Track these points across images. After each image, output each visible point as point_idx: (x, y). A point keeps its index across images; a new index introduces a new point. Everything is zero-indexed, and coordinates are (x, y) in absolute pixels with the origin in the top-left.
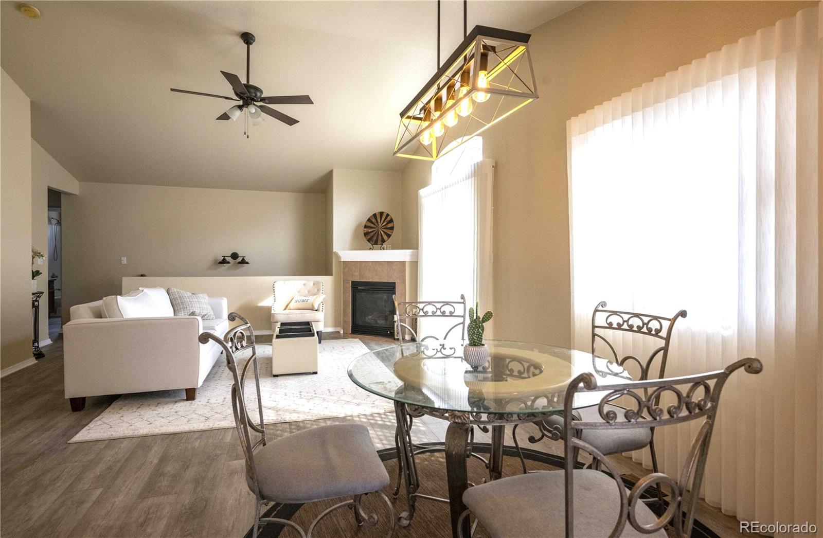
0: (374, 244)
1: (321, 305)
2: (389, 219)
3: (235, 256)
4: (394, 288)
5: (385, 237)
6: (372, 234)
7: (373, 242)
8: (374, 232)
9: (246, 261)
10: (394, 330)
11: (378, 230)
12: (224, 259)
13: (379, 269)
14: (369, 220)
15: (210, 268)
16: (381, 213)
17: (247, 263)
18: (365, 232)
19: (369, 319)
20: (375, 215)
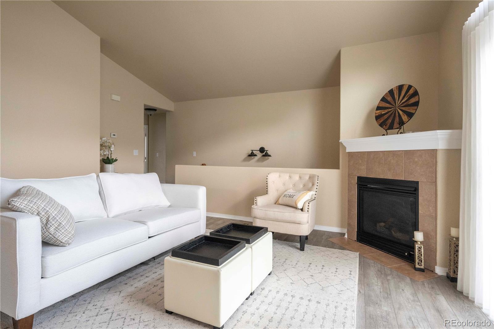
0: (389, 129)
1: (307, 204)
2: (411, 91)
3: (262, 150)
4: (416, 190)
5: (405, 118)
6: (386, 117)
7: (388, 126)
8: (390, 113)
9: (269, 154)
10: (414, 252)
11: (395, 110)
12: (252, 153)
13: (392, 161)
14: (383, 99)
15: (245, 160)
16: (400, 88)
17: (270, 156)
18: (377, 114)
19: (380, 226)
20: (391, 92)
